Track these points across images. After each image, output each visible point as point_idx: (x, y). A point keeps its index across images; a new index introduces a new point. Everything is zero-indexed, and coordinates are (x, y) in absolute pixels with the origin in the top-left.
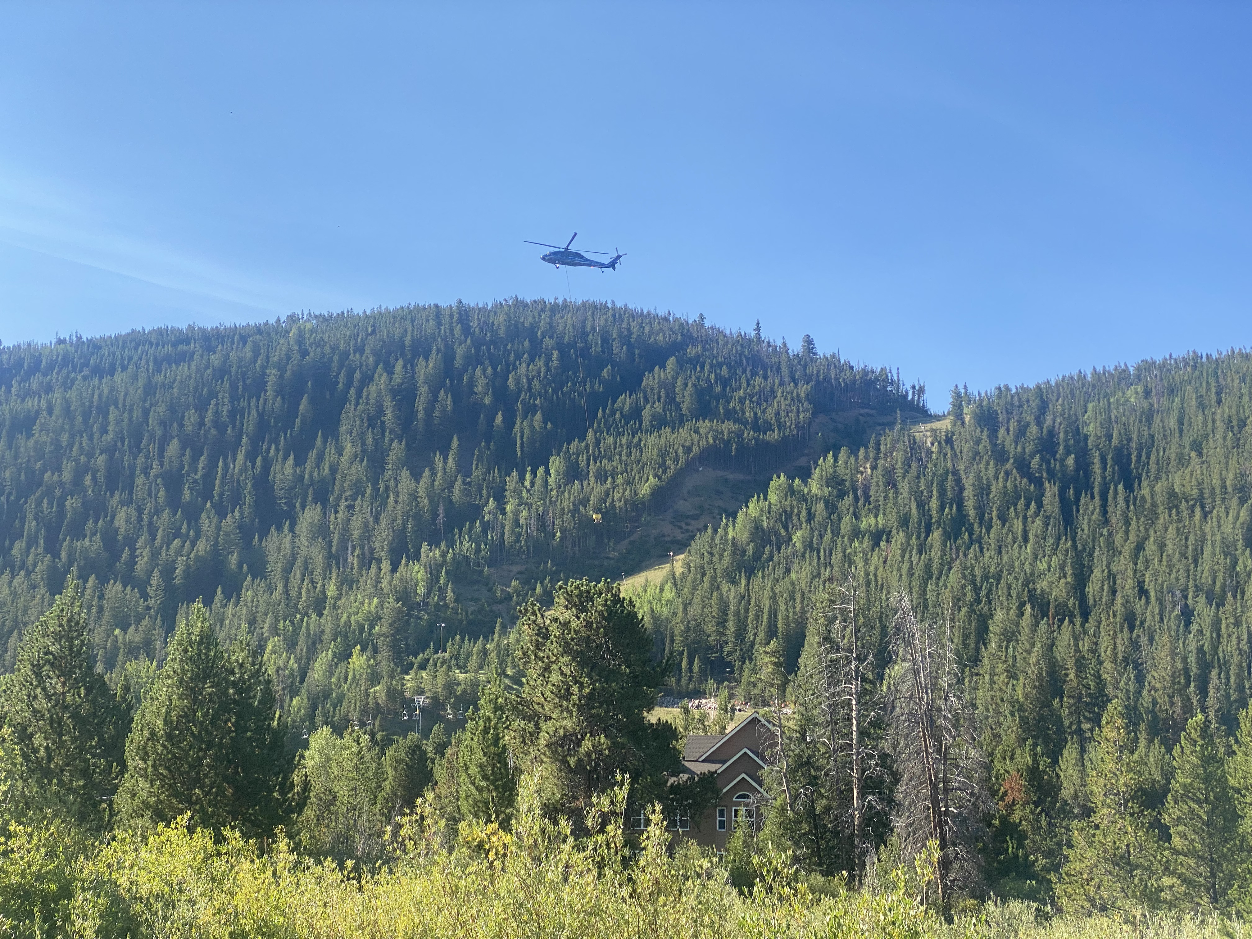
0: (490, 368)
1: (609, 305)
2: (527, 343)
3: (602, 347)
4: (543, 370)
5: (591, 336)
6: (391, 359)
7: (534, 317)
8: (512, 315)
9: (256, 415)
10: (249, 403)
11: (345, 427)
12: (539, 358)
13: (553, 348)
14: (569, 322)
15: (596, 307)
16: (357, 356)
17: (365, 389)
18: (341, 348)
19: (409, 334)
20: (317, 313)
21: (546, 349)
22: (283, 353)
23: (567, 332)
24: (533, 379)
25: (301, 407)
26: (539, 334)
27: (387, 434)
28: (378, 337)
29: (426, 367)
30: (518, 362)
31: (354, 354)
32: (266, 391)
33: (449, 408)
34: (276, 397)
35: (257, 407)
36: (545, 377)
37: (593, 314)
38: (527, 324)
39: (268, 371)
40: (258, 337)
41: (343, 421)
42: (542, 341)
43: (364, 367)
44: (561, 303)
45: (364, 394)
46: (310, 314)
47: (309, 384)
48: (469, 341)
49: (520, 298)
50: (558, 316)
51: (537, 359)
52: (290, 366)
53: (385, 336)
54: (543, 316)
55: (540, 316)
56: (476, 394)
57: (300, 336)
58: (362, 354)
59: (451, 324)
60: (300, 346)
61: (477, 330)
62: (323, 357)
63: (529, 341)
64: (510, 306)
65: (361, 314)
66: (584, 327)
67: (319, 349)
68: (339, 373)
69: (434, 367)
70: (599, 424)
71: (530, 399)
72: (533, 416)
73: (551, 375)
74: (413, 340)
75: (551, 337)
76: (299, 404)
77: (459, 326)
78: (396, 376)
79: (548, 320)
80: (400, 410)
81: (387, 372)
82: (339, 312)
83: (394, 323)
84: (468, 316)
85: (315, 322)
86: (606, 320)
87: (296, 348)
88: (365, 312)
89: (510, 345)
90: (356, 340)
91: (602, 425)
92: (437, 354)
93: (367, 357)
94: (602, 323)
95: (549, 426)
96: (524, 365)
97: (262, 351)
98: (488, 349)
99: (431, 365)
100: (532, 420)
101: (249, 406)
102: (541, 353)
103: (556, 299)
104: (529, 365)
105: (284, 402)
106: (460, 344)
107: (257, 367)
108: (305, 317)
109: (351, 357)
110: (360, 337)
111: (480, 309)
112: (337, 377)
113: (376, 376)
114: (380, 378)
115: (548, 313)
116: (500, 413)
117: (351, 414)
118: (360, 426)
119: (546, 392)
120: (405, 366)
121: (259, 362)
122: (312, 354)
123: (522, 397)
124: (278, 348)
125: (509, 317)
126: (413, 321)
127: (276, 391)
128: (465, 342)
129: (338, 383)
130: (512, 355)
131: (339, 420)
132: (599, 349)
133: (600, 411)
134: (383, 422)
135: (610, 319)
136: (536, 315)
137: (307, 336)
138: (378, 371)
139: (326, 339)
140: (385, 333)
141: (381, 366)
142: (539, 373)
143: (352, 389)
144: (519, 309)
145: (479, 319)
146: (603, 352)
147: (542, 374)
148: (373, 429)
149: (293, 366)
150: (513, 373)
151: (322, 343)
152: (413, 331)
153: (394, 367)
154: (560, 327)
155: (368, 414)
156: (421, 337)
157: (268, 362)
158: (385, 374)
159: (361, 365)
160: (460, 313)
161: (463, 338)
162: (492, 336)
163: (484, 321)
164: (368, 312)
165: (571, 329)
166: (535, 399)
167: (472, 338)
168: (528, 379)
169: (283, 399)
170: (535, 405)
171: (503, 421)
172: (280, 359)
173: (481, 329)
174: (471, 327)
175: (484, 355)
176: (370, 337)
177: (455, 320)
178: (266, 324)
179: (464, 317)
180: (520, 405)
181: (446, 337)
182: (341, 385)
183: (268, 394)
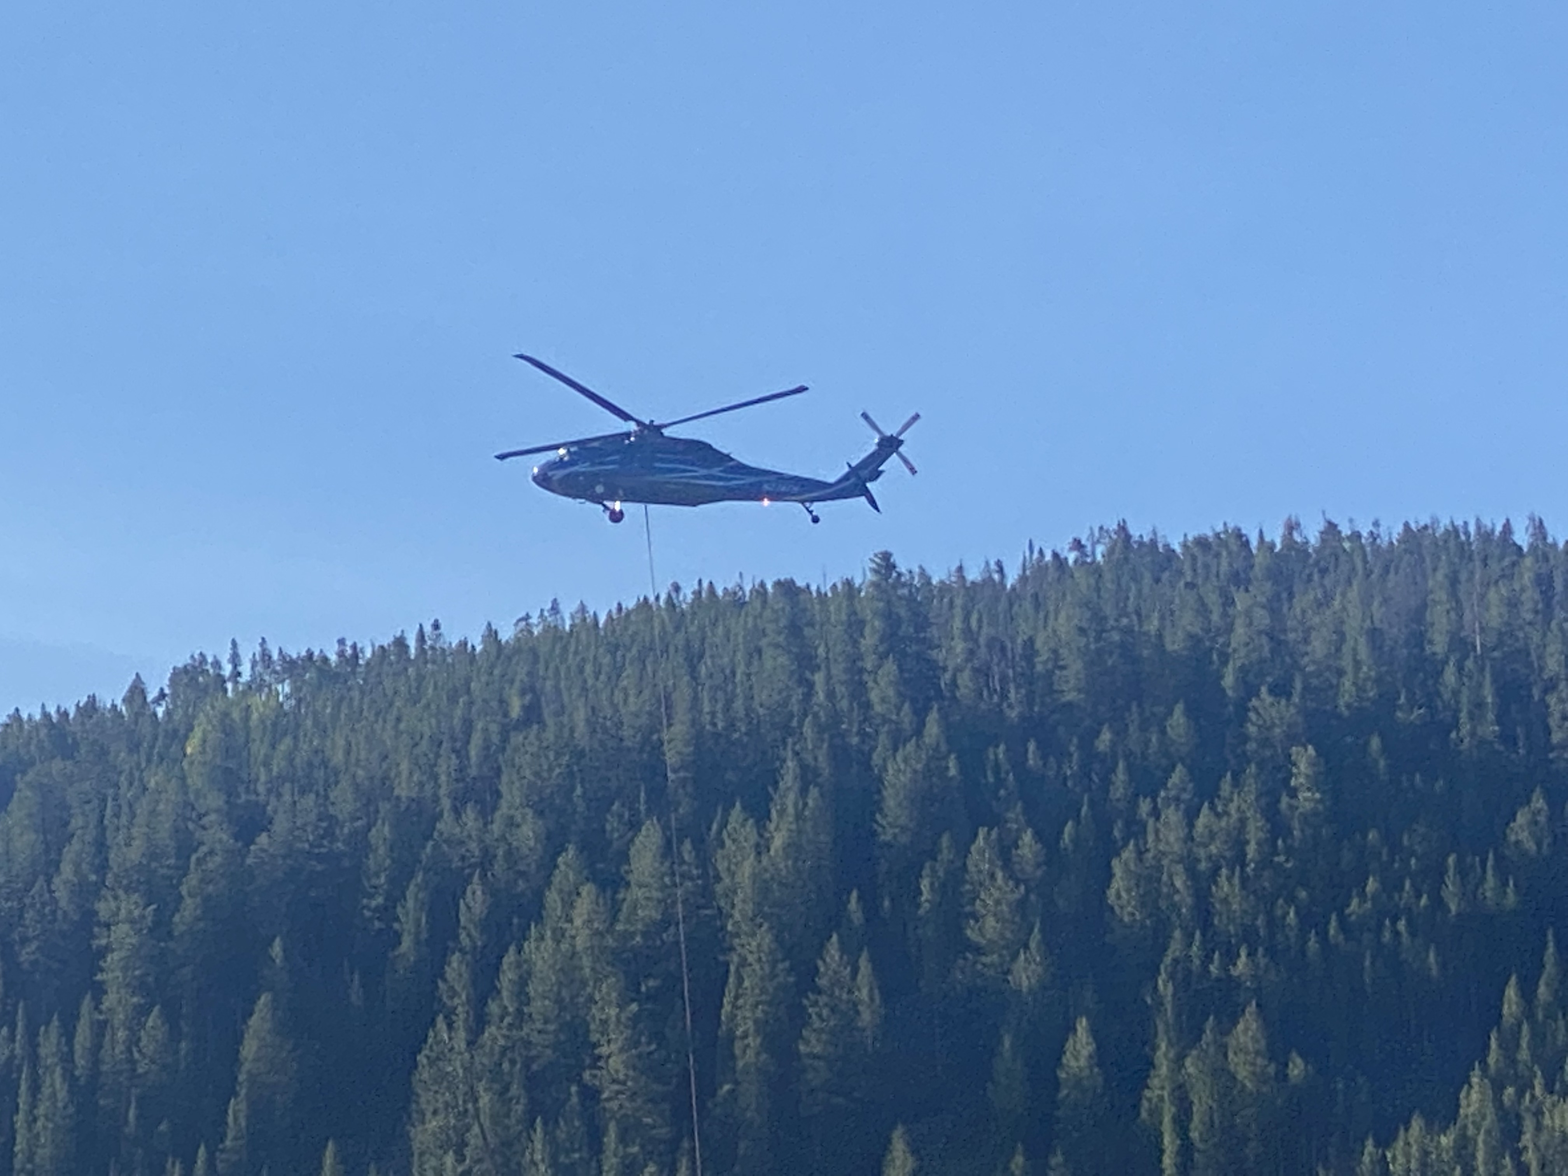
0: (1027, 837)
1: (1522, 538)
2: (1178, 720)
3: (1499, 721)
4: (1255, 832)
5: (1450, 676)
6: (612, 823)
7: (1203, 609)
8: (1109, 610)
9: (62, 1094)
10: (32, 1044)
11: (433, 1124)
12: (1237, 782)
13: (1292, 739)
14: (1354, 624)
15: (1464, 549)
16: (470, 815)
17: (510, 957)
18: (403, 790)
19: (681, 714)
20: (295, 651)
21: (1266, 742)
22: (164, 829)
23: (1347, 663)
24: (1215, 871)
25: (249, 1049)
26: (1228, 680)
27: (611, 1138)
28: (550, 735)
29: (762, 848)
30: (1145, 806)
31: (457, 812)
32: (99, 991)
33: (866, 1017)
34: (143, 1011)
35: (68, 1059)
36: (1266, 862)
37: (1454, 581)
38: (1175, 643)
39: (103, 909)
40: (57, 765)
41: (425, 1099)
42: (1243, 708)
43: (499, 866)
44: (1314, 539)
45: (508, 976)
46: (266, 656)
47: (277, 949)
48: (933, 729)
49: (1139, 531)
50: (1303, 601)
51: (1226, 786)
52: (193, 879)
53: (581, 728)
54: (1241, 601)
55: (1228, 602)
56: (979, 950)
57: (228, 752)
58: (486, 812)
59: (854, 662)
60: (231, 794)
61: (965, 679)
62: (329, 834)
63: (1189, 712)
64: (1096, 570)
65: (477, 642)
66: (1419, 639)
67: (309, 800)
68: (395, 897)
69: (793, 848)
70: (1510, 1047)
71: (1207, 959)
72: (1226, 1028)
73: (1289, 851)
74: (698, 738)
75: (1281, 690)
76: (239, 1039)
77: (890, 667)
78: (637, 893)
79: (1262, 618)
80: (658, 1037)
81: (594, 877)
82: (386, 641)
83: (618, 671)
84: (922, 623)
85: (285, 688)
86: (1513, 604)
87: (215, 800)
88: (491, 634)
89: (1106, 736)
90: (461, 753)
91: (1524, 1054)
92: (804, 792)
93: (511, 823)
94: (1495, 616)
95: (1297, 1068)
96: (1172, 816)
97: (77, 822)
98: (1018, 762)
99: (778, 842)
100: (1223, 1050)
101: (34, 1058)
102: (1244, 759)
103: (1292, 527)
104: (1191, 816)
105: (175, 1035)
106: (897, 741)
107: (62, 895)
108: (246, 670)
109: (446, 825)
110: (477, 740)
111: (972, 591)
112: (388, 912)
113: (552, 898)
114: (569, 904)
115: (1262, 590)
116: (1082, 1024)
117: (455, 1067)
118: (495, 1119)
119: (1274, 924)
120: (668, 850)
121: (67, 870)
122: (281, 825)
123: (1175, 949)
124: (142, 808)
125: (1098, 618)
126: (693, 661)
127: (140, 987)
128: (919, 732)
129: (398, 936)
130: (1121, 776)
131: (408, 1096)
132: (1490, 729)
133: (1511, 993)
134: (591, 1094)
135: (1530, 596)
136: (1213, 599)
137: (259, 749)
138: (557, 878)
139: (338, 758)
140: (581, 716)
141: (569, 856)
142: (1240, 844)
143: (455, 959)
144: (1136, 578)
145: (968, 634)
146: (1508, 738)
147: (1251, 850)
148: (551, 1122)
149: (205, 881)
150: (1129, 853)
151: (319, 774)
152: (696, 699)
153: (624, 857)
154: (1318, 647)
155: (527, 1063)
156: (731, 725)
157: (102, 868)
158: (588, 890)
159: (487, 858)
160: (889, 616)
161: (906, 714)
162: (1029, 700)
163: (992, 642)
164: (506, 634)
165: (1364, 653)
166: (1231, 957)
167: (944, 717)
168: (1192, 872)
169: (171, 1017)
170: (1230, 984)
171: (1100, 1057)
172: (154, 853)
173: (983, 673)
174: (936, 668)
175: (1000, 782)
176: (517, 738)
177: (869, 641)
178: (90, 707)
179: (907, 629)
180: (1165, 987)
181: (836, 717)
182: (407, 943)
183: (110, 1000)
